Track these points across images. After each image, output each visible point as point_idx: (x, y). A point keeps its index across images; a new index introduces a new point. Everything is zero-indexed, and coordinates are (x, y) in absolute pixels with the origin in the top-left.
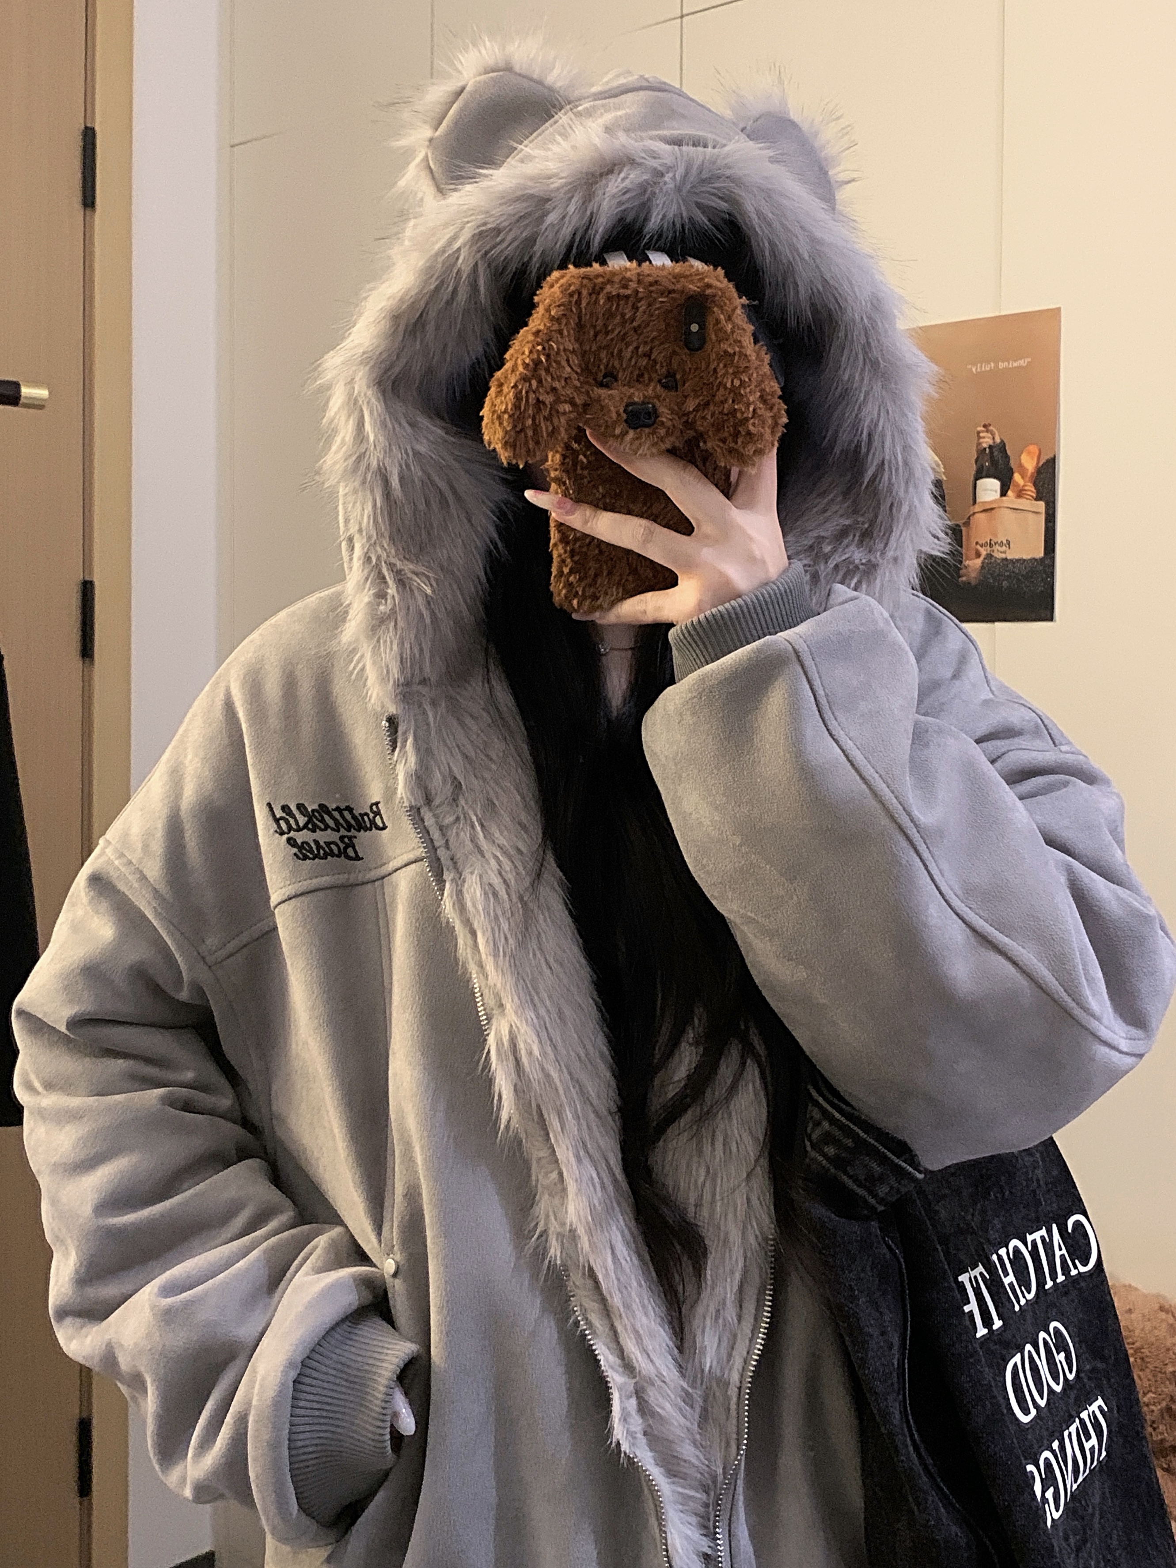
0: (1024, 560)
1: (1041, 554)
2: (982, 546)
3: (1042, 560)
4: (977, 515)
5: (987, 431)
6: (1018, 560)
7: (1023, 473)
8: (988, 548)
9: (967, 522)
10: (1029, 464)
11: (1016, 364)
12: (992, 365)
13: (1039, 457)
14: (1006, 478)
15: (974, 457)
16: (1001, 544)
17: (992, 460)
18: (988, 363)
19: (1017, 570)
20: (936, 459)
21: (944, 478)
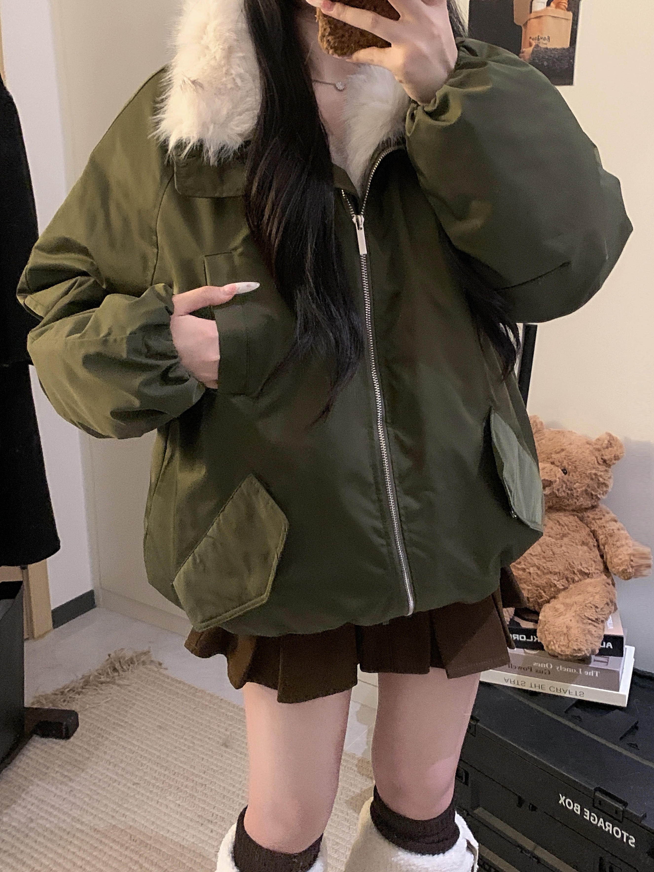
0: (557, 49)
2: (533, 39)
4: (532, 20)
6: (554, 49)
8: (537, 41)
9: (526, 24)
16: (545, 39)
19: (552, 55)
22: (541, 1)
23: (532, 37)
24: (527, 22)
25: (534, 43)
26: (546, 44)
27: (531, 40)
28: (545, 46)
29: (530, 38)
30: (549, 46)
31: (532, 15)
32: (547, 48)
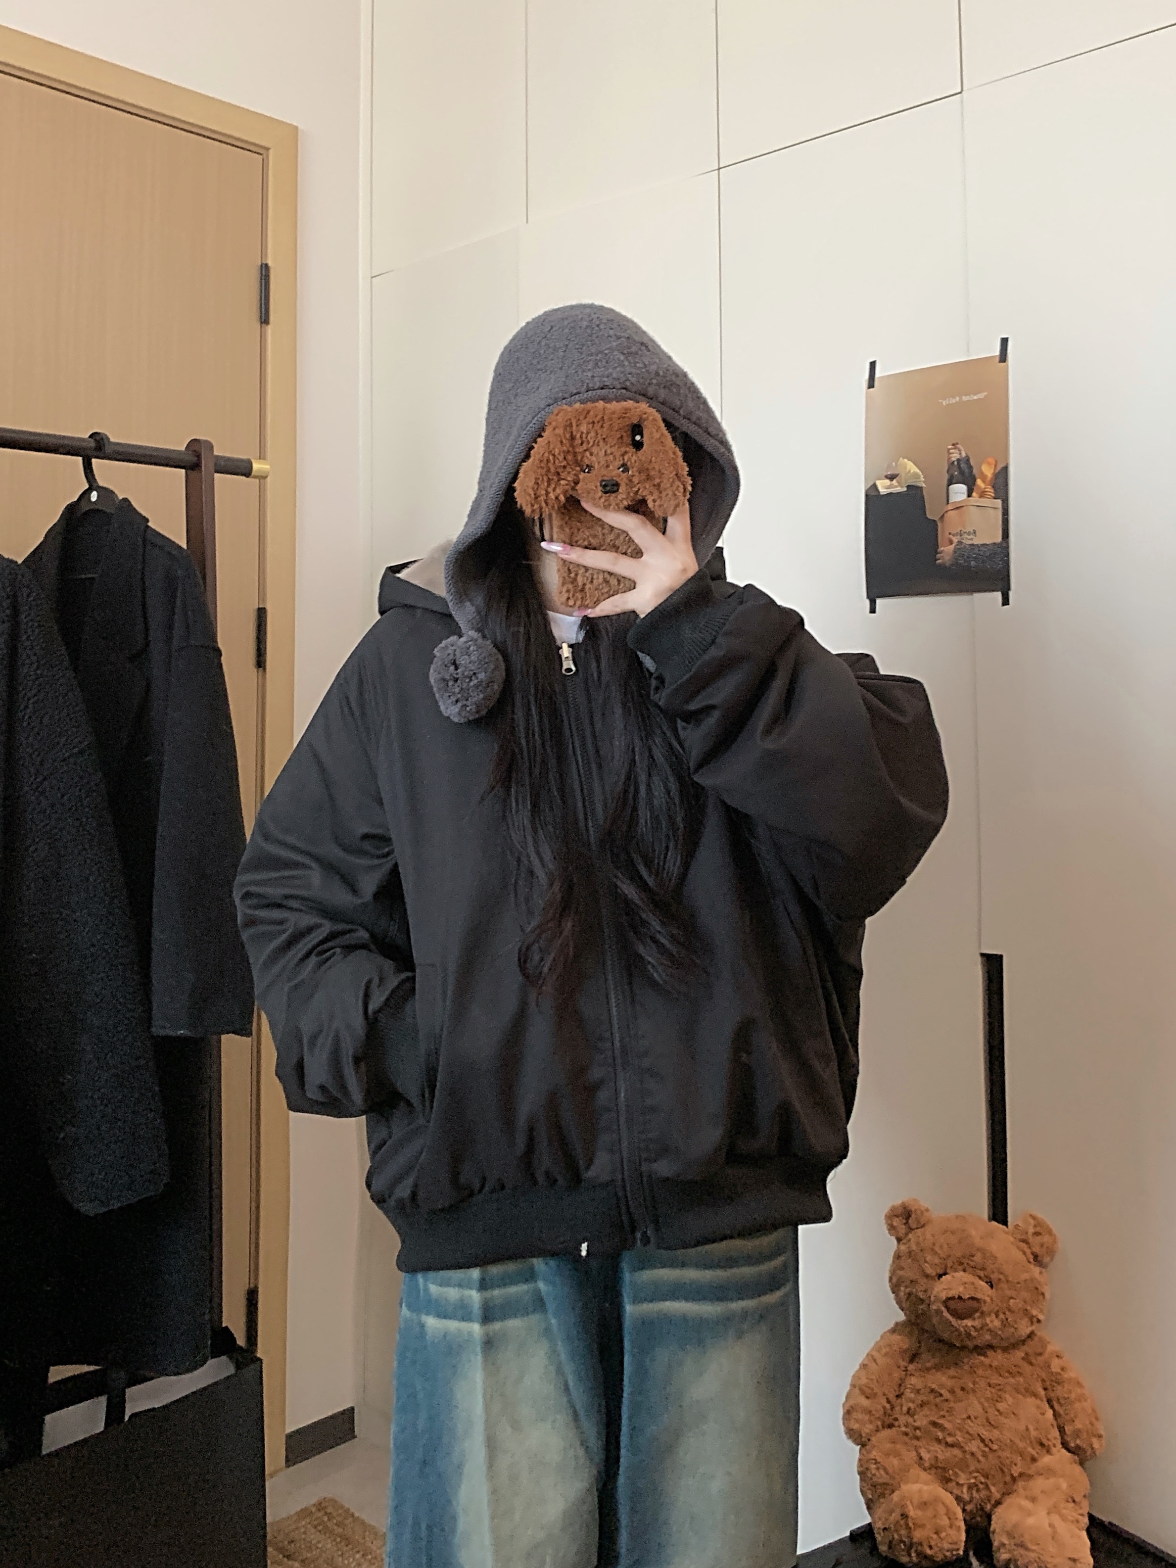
0: (987, 545)
1: (999, 539)
2: (953, 535)
3: (1000, 543)
4: (950, 512)
5: (955, 448)
6: (983, 545)
7: (983, 477)
8: (959, 537)
9: (942, 518)
10: (988, 471)
11: (975, 397)
12: (958, 399)
13: (996, 466)
14: (970, 483)
15: (946, 468)
16: (969, 534)
17: (962, 472)
18: (954, 397)
19: (981, 553)
20: (918, 471)
21: (924, 485)
22: (959, 491)
23: (953, 532)
24: (943, 516)
25: (955, 540)
26: (972, 539)
27: (951, 536)
28: (970, 542)
29: (950, 534)
31: (950, 507)
32: (973, 545)
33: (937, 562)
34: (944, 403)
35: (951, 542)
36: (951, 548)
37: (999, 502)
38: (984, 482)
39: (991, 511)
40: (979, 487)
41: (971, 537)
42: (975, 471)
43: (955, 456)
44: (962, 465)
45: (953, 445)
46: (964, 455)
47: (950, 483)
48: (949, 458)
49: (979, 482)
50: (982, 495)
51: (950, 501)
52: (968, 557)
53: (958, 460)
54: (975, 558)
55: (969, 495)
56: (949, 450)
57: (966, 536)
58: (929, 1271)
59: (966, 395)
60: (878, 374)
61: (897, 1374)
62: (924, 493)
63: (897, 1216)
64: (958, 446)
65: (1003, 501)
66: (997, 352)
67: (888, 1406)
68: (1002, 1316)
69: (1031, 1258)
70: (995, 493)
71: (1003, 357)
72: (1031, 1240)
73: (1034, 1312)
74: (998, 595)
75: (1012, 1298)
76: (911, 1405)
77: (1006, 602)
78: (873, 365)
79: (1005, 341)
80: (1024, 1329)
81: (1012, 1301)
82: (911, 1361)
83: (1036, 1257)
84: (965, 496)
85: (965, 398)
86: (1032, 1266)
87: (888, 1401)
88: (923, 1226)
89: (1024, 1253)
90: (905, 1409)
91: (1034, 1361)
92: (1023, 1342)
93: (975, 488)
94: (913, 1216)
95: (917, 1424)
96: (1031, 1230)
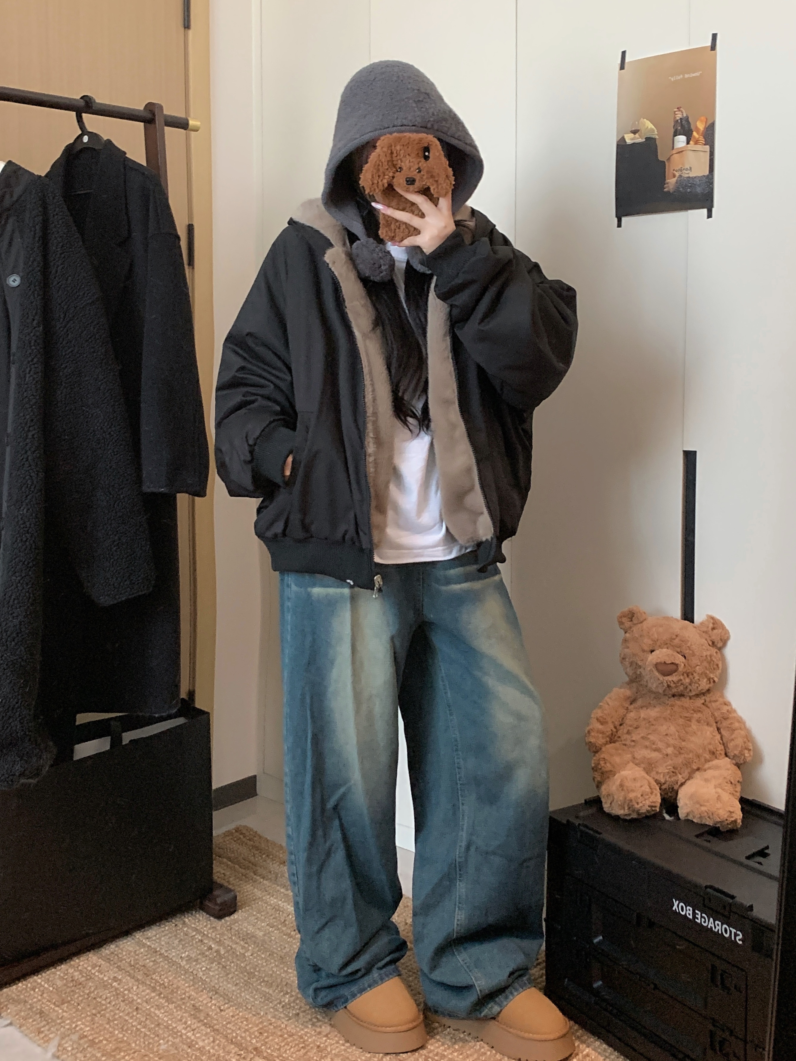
0: (698, 177)
1: (707, 173)
2: (676, 171)
3: (708, 176)
4: (674, 156)
5: (679, 111)
6: (695, 177)
7: (698, 130)
8: (680, 172)
9: (669, 159)
10: (701, 126)
11: (694, 75)
12: (681, 76)
13: (706, 123)
14: (688, 134)
15: (673, 124)
16: (687, 169)
17: (682, 126)
18: (679, 75)
19: (694, 183)
20: (653, 127)
21: (657, 137)
22: (681, 140)
23: (676, 169)
25: (677, 174)
26: (688, 174)
27: (674, 172)
28: (687, 175)
29: (674, 170)
30: (691, 176)
31: (674, 152)
32: (689, 177)
33: (665, 190)
34: (672, 79)
35: (674, 176)
36: (674, 180)
37: (707, 148)
38: (698, 134)
39: (702, 153)
40: (695, 137)
41: (688, 172)
42: (692, 127)
43: (679, 116)
44: (683, 122)
45: (678, 108)
46: (685, 115)
47: (675, 135)
48: (675, 118)
49: (695, 134)
50: (696, 143)
51: (675, 147)
52: (686, 185)
53: (681, 119)
54: (691, 186)
55: (688, 143)
56: (675, 112)
57: (684, 171)
58: (646, 648)
59: (687, 73)
60: (627, 60)
61: (622, 711)
62: (657, 142)
63: (624, 616)
64: (681, 109)
65: (711, 148)
66: (709, 44)
67: (614, 730)
68: (691, 676)
69: (711, 643)
70: (705, 141)
71: (713, 47)
72: (710, 632)
73: (712, 676)
74: (705, 211)
75: (698, 665)
76: (630, 728)
77: (710, 216)
78: (624, 53)
79: (714, 36)
80: (704, 685)
81: (698, 667)
82: (631, 704)
83: (713, 643)
84: (684, 144)
85: (686, 76)
86: (711, 648)
87: (615, 727)
88: (642, 622)
89: (706, 640)
90: (625, 731)
91: (709, 705)
92: (704, 694)
93: (692, 139)
94: (635, 616)
95: (634, 739)
96: (711, 625)
